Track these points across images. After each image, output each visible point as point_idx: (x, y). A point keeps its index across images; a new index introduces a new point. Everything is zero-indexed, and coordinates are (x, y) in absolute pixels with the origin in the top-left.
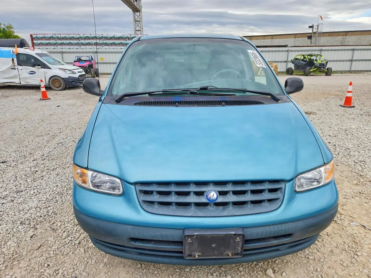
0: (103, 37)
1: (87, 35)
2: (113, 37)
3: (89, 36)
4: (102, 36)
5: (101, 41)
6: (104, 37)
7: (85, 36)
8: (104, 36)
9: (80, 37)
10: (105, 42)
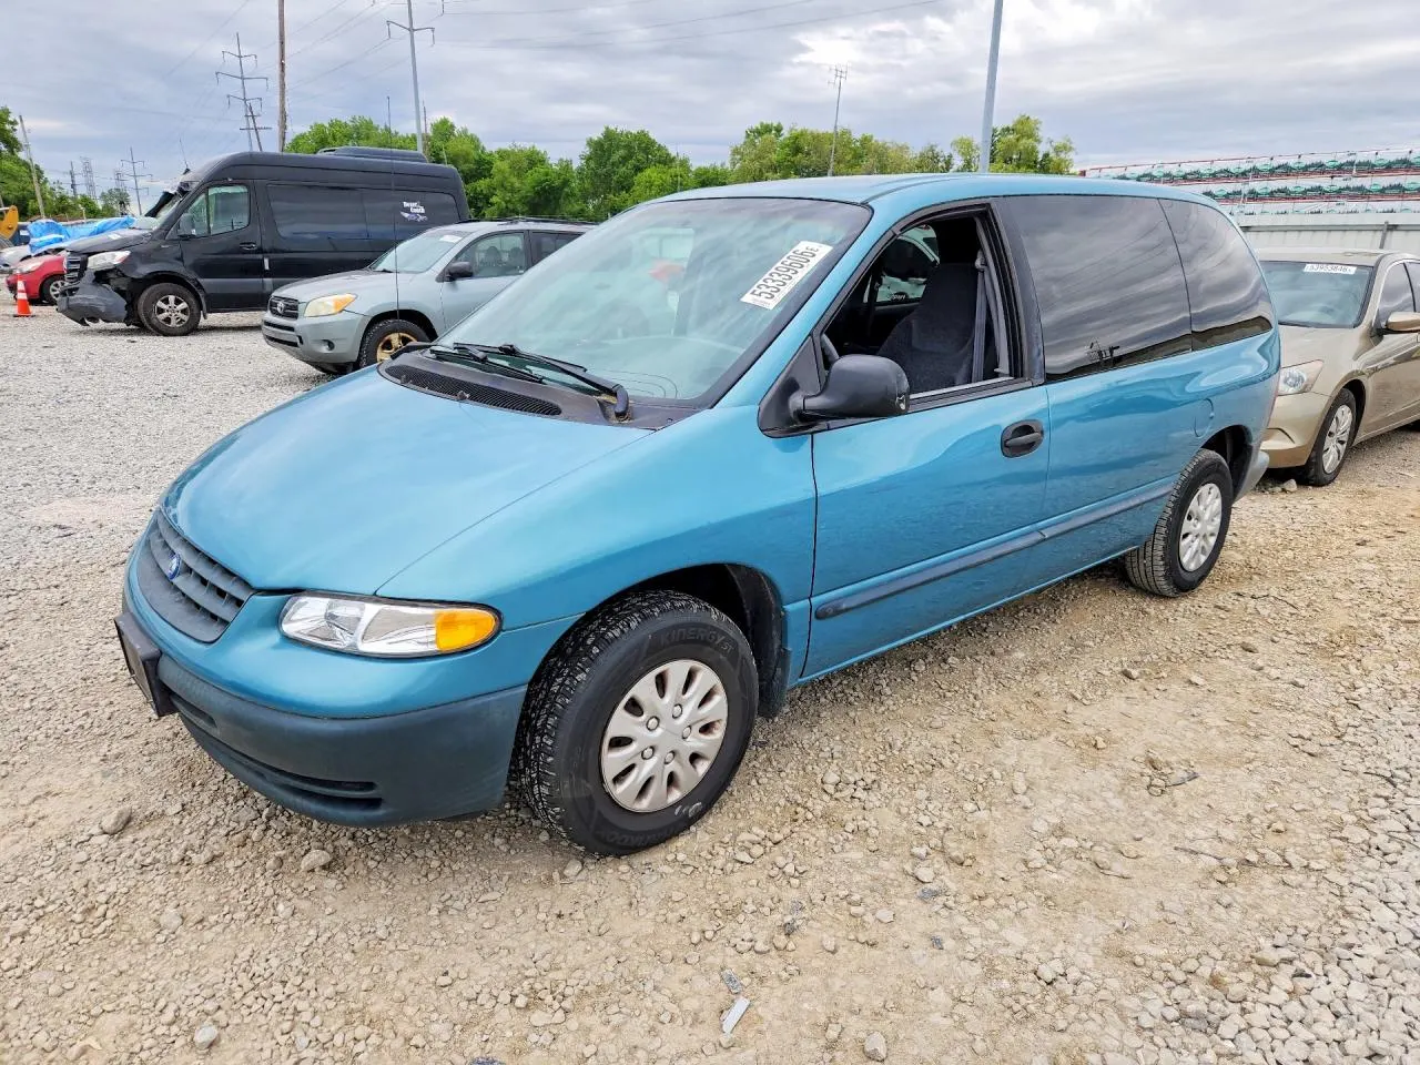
0: (1352, 163)
1: (1282, 161)
2: (1398, 162)
3: (1292, 162)
4: (1351, 158)
5: (1339, 182)
6: (1360, 164)
7: (1275, 165)
8: (1360, 158)
9: (1254, 168)
10: (1356, 182)
